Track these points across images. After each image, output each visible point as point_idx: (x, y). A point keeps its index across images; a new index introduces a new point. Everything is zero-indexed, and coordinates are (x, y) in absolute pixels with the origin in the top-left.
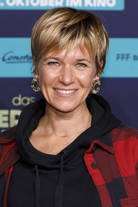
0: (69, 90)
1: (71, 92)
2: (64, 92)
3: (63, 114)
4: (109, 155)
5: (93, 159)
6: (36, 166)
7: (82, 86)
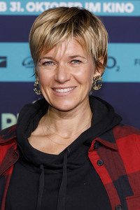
0: (67, 88)
1: (68, 90)
2: (62, 90)
3: (63, 113)
4: (113, 152)
5: (97, 157)
6: (42, 166)
7: (80, 83)
